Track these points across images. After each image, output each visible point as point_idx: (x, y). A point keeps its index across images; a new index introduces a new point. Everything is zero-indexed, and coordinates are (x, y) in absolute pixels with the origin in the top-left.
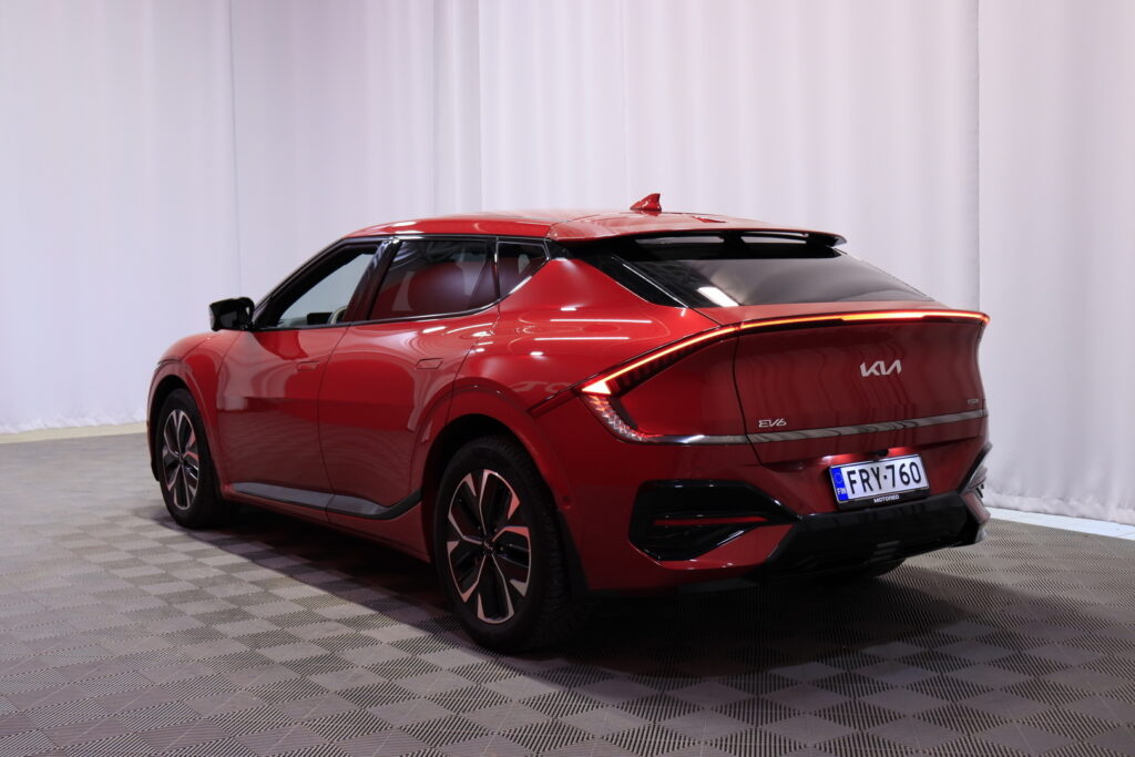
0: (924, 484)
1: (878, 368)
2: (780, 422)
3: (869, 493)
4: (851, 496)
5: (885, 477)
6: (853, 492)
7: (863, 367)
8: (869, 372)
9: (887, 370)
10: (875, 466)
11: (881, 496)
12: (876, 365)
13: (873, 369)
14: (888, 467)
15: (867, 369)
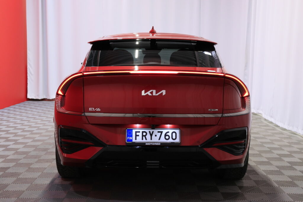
0: (178, 140)
1: (152, 93)
2: (99, 110)
3: (144, 140)
4: (134, 140)
5: (156, 136)
6: (136, 139)
7: (143, 92)
8: (146, 94)
9: (156, 94)
10: (151, 131)
11: (150, 142)
12: (151, 91)
13: (149, 93)
14: (159, 132)
15: (145, 93)
